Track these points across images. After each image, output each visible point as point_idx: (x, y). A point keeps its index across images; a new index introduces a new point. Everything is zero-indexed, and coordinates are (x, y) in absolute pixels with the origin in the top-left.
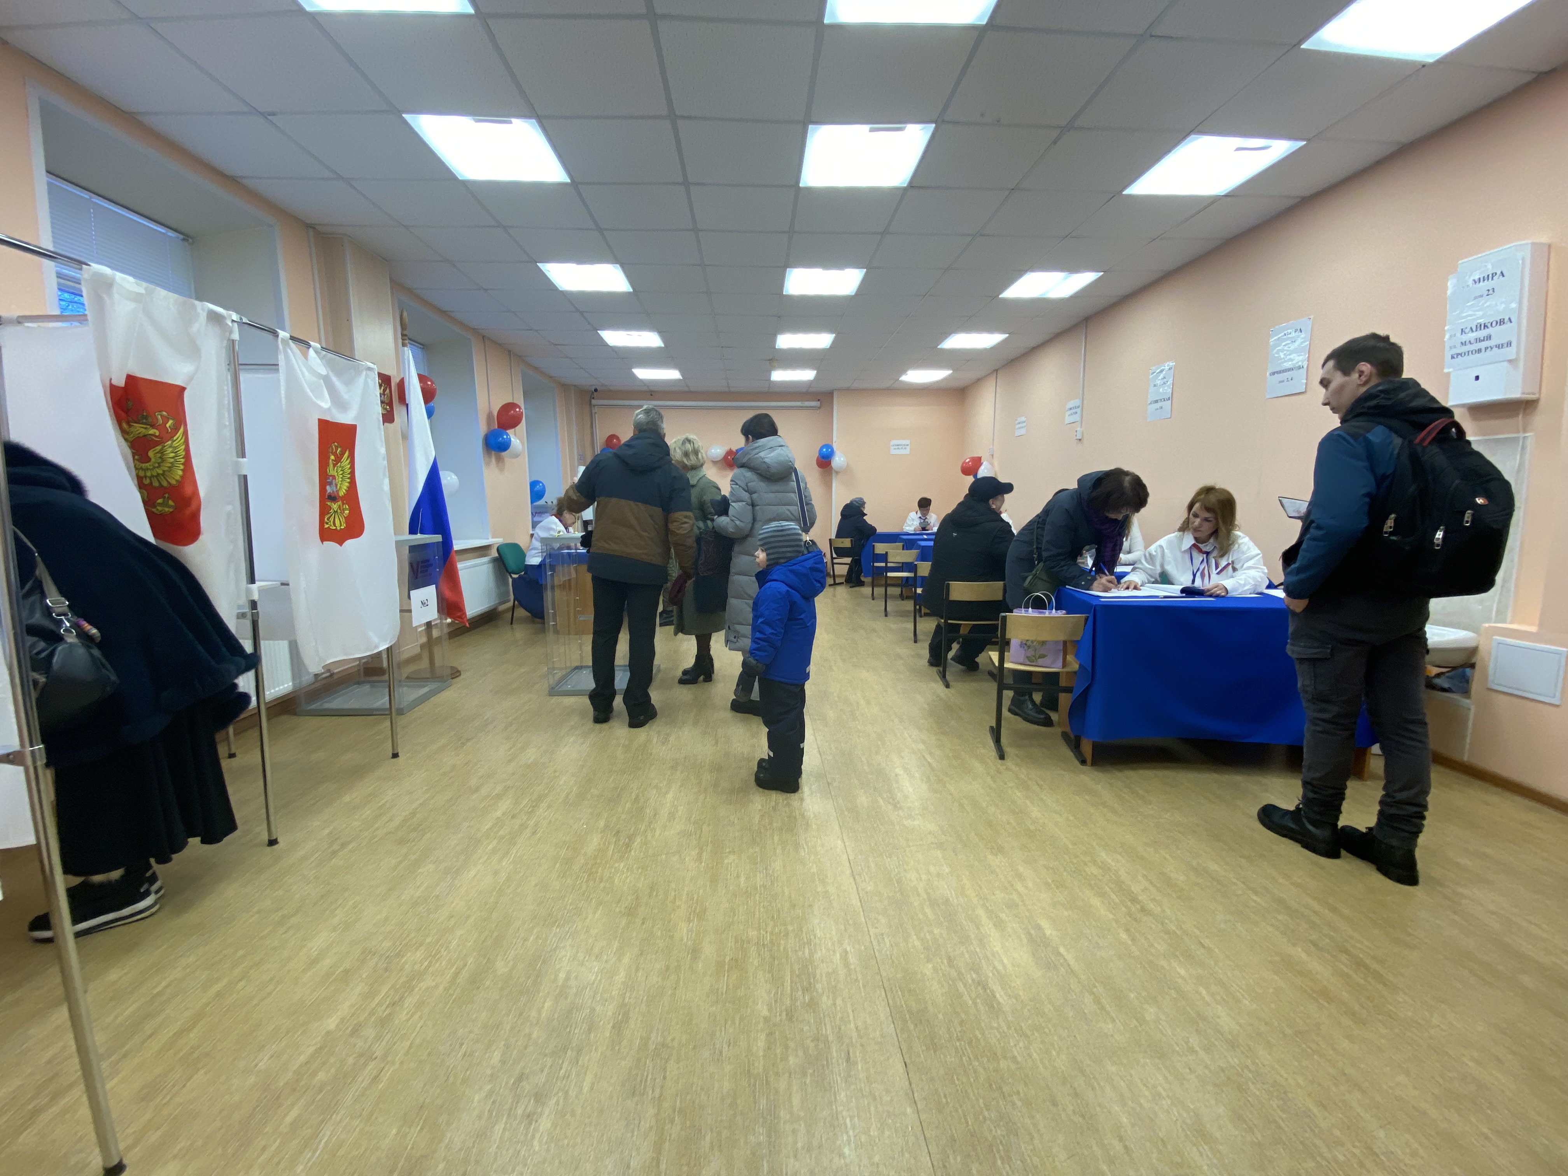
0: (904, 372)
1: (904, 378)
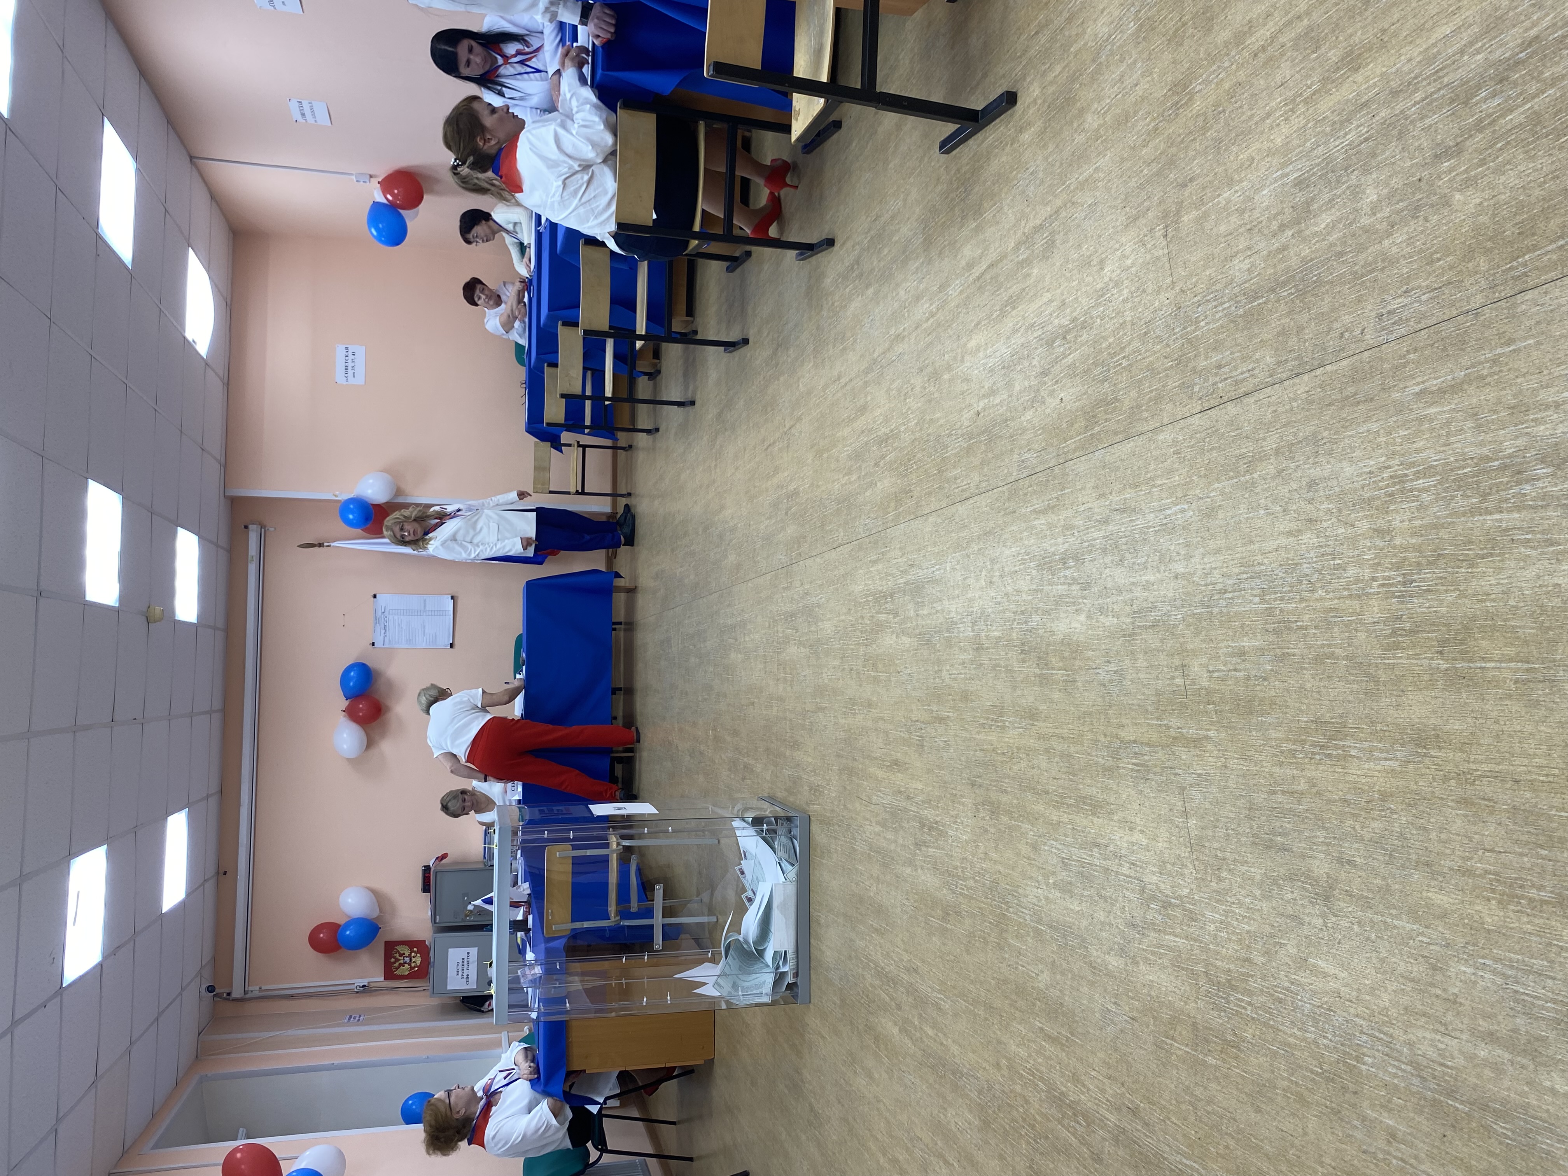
0: (188, 346)
1: (203, 347)
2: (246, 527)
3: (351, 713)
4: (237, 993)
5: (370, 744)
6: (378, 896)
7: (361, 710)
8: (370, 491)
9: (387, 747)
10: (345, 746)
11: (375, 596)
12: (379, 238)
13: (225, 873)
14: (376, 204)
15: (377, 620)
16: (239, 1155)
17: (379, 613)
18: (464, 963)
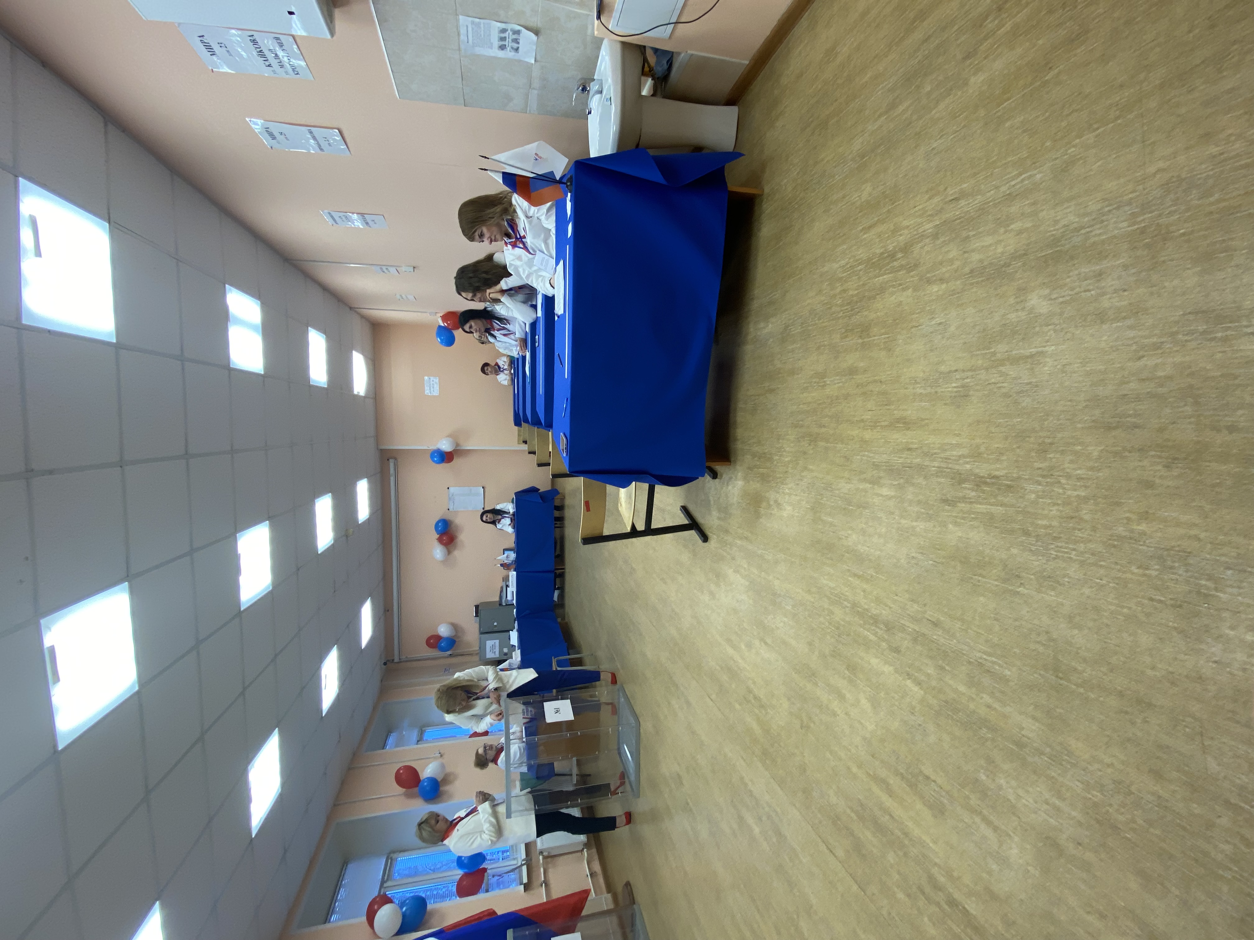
2: (388, 460)
3: (440, 540)
4: (396, 660)
5: (449, 552)
6: (455, 627)
7: (444, 540)
8: (444, 447)
9: (456, 553)
10: (438, 556)
11: (448, 488)
12: (442, 342)
13: (388, 611)
14: (440, 327)
15: (450, 499)
16: (401, 771)
17: (451, 496)
18: (493, 646)
